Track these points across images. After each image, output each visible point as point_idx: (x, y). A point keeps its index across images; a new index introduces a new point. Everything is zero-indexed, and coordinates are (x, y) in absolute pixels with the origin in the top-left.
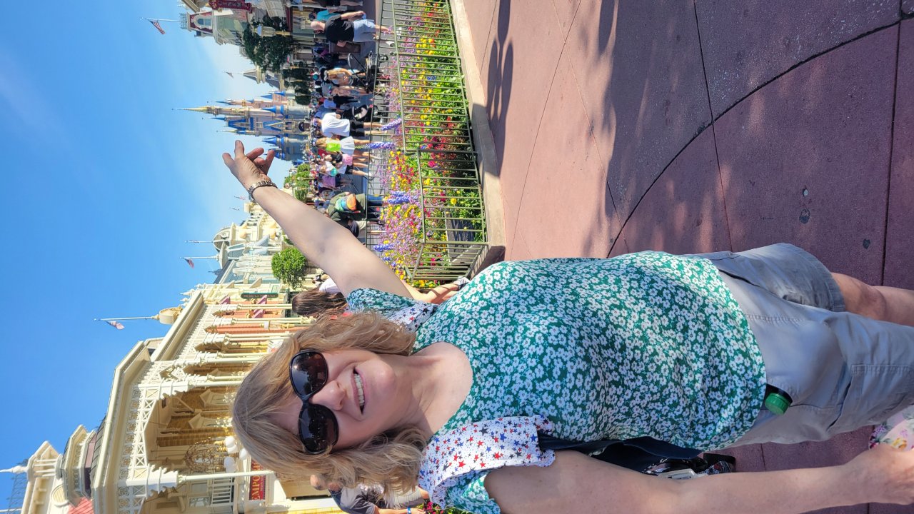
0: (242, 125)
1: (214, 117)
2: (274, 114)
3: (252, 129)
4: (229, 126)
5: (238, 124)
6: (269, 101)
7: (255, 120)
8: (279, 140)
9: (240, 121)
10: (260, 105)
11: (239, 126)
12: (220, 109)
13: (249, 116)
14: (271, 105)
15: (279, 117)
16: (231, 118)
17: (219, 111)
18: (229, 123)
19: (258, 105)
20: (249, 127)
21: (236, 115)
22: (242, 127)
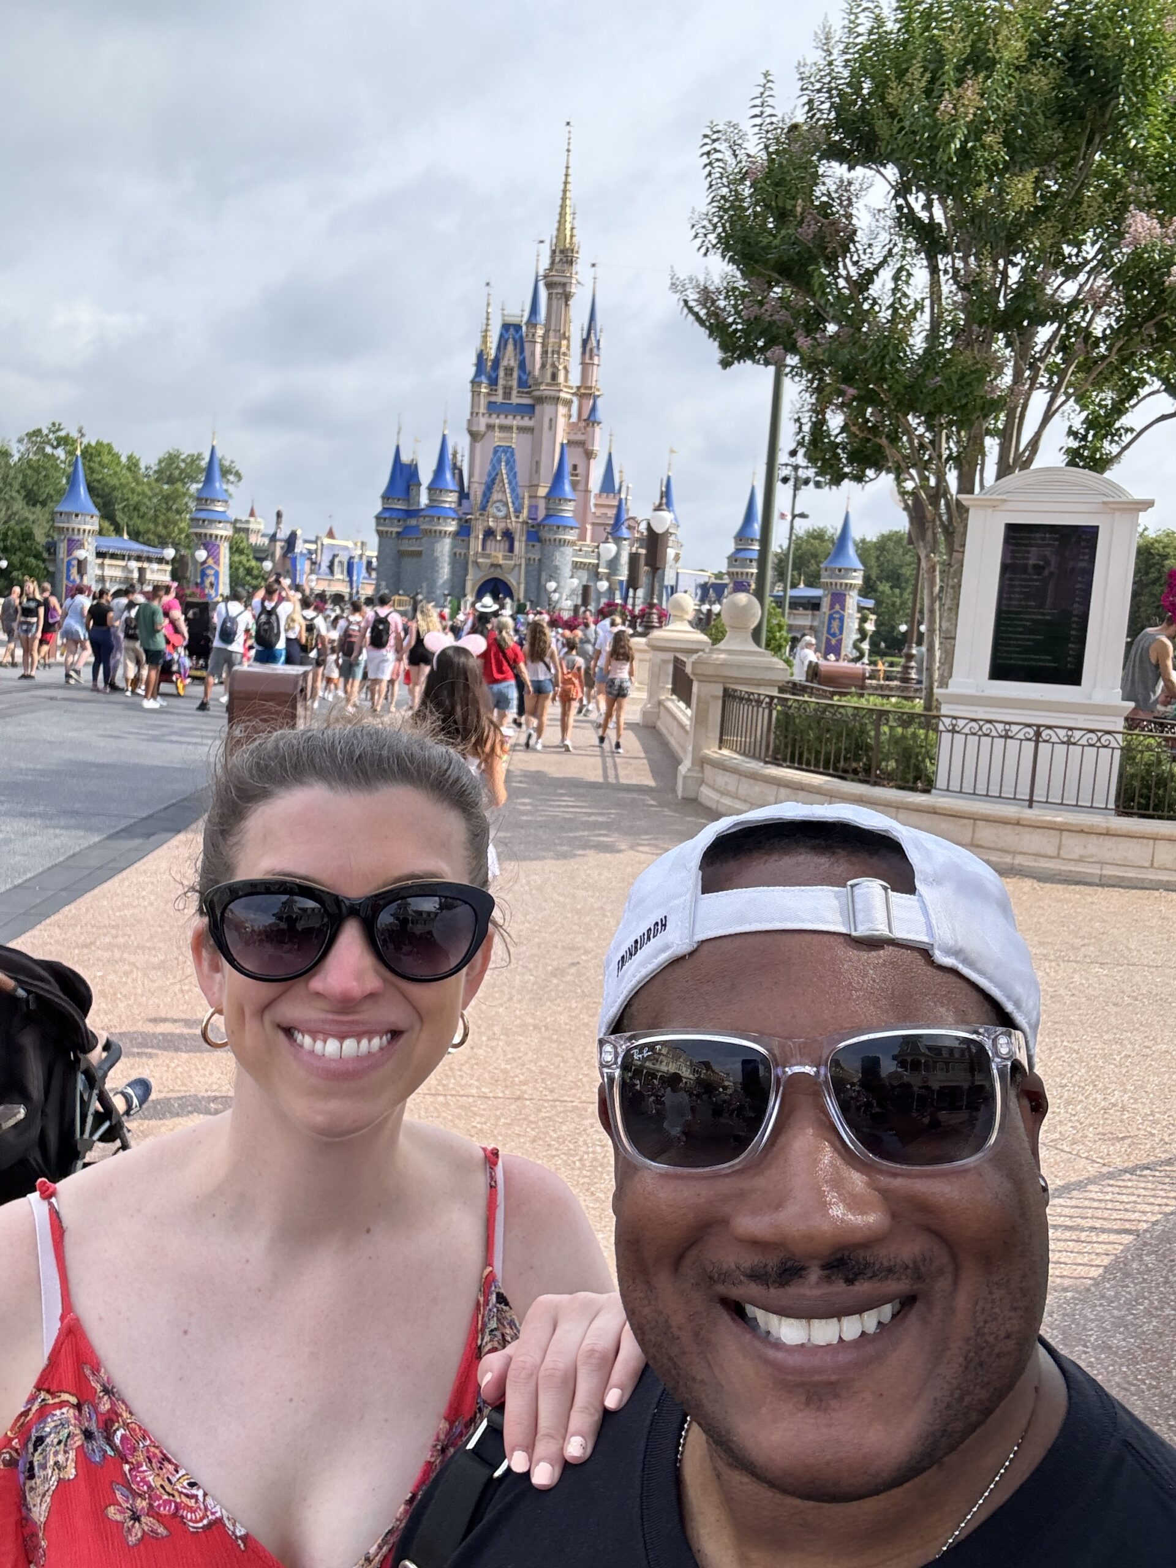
0: (509, 371)
1: (541, 273)
2: (542, 492)
3: (492, 408)
4: (506, 327)
5: (510, 360)
6: (594, 482)
7: (526, 422)
9: (522, 365)
10: (580, 444)
11: (504, 363)
12: (567, 297)
13: (540, 400)
14: (580, 485)
15: (533, 510)
16: (533, 333)
17: (562, 292)
18: (518, 327)
19: (579, 437)
20: (499, 398)
21: (545, 352)
22: (502, 373)
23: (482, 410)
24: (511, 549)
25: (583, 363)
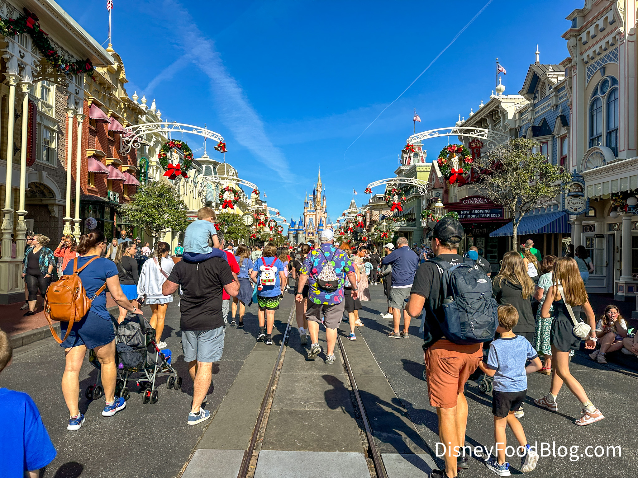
0: (311, 205)
3: (308, 211)
7: (314, 213)
17: (319, 191)
19: (324, 215)
24: (313, 235)
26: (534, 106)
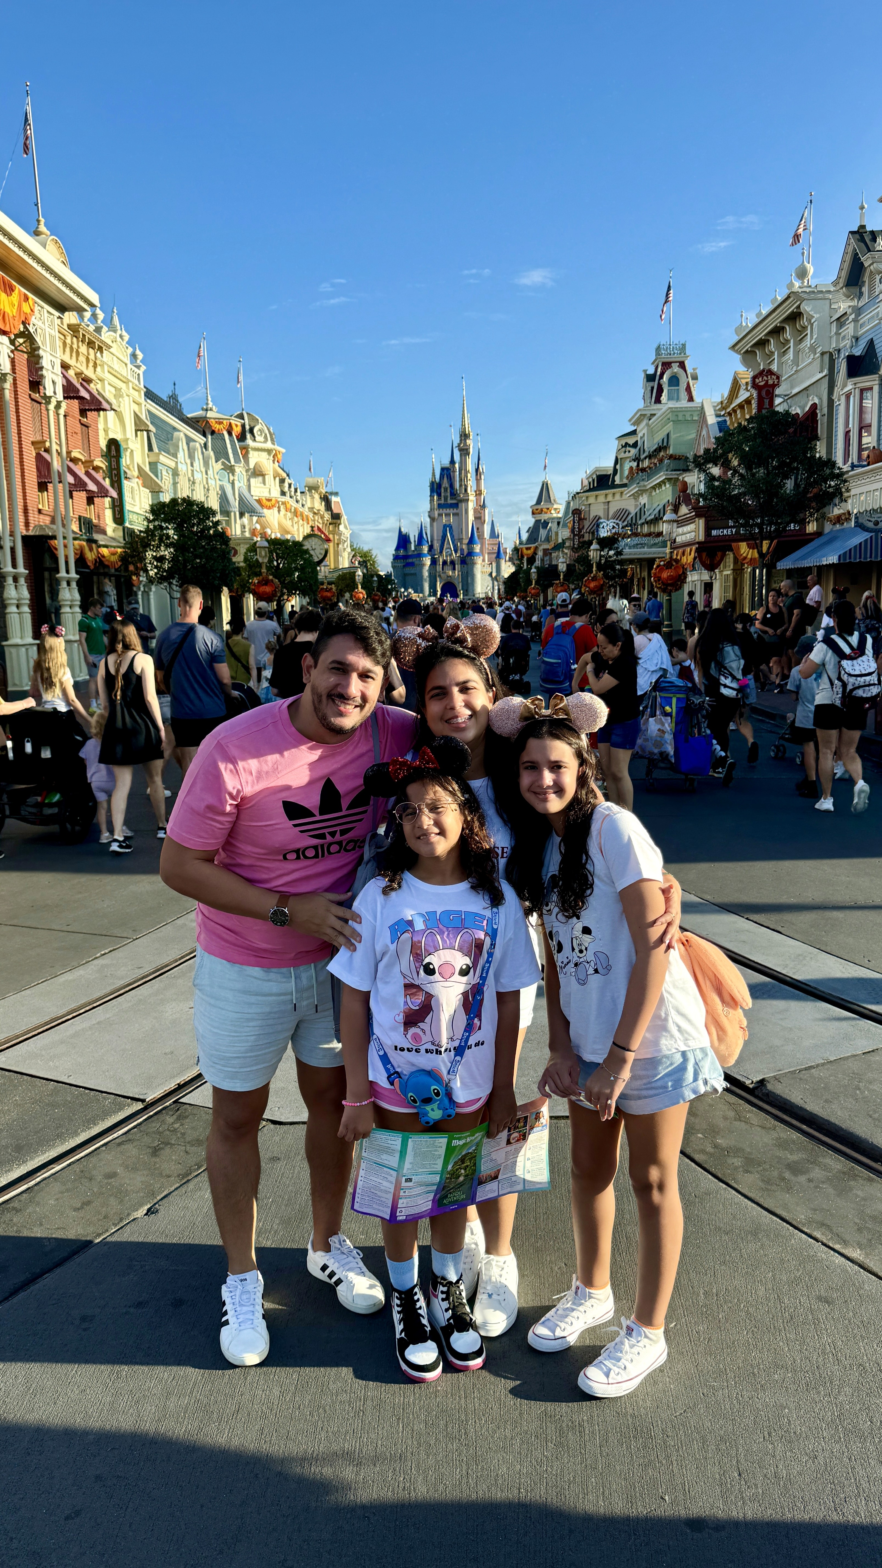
0: (446, 489)
1: (455, 445)
2: (466, 541)
3: (440, 506)
4: (443, 469)
5: (445, 484)
6: (487, 534)
7: (455, 511)
8: (425, 549)
9: (452, 486)
10: (479, 518)
11: (443, 486)
12: (468, 454)
13: (461, 501)
14: (481, 536)
15: (462, 550)
16: (454, 472)
17: (464, 452)
18: (447, 469)
19: (478, 515)
20: (442, 502)
21: (461, 480)
22: (443, 490)
23: (436, 506)
24: (454, 569)
25: (477, 479)
26: (858, 311)
